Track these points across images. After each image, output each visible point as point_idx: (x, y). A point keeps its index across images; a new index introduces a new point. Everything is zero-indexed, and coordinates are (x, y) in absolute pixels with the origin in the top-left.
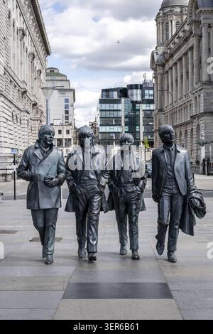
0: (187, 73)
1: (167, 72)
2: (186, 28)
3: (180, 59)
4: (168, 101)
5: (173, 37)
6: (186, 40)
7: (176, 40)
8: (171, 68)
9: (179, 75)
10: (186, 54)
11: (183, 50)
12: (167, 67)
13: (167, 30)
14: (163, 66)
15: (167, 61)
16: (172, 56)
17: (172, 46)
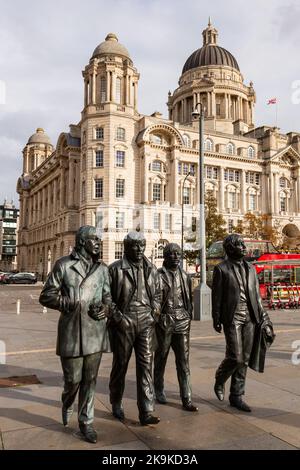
0: (52, 198)
1: (32, 196)
2: (52, 161)
3: (46, 186)
4: (33, 220)
5: (38, 169)
6: (52, 171)
7: (42, 170)
8: (36, 193)
9: (44, 200)
10: (51, 183)
11: (49, 179)
12: (32, 192)
13: (33, 162)
14: (29, 191)
15: (33, 187)
16: (37, 183)
17: (38, 175)
